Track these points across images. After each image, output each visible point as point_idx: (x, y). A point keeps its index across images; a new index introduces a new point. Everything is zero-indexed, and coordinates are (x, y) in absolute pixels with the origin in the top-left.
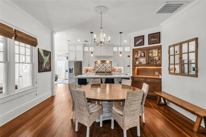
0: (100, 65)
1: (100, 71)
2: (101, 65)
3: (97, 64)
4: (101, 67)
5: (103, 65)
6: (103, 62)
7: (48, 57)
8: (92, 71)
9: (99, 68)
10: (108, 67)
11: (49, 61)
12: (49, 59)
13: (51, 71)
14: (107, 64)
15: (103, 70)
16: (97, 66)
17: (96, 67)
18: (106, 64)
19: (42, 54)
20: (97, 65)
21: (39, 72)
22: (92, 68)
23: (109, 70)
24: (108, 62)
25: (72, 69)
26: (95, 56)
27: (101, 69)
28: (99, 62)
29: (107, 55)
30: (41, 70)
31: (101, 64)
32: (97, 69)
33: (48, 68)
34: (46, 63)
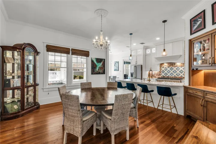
0: (167, 69)
1: (167, 76)
2: (169, 69)
3: (163, 67)
4: (169, 72)
5: (171, 69)
6: (172, 64)
7: (102, 63)
8: (157, 76)
9: (166, 73)
10: (180, 72)
11: (102, 66)
12: (102, 65)
13: (104, 74)
14: (178, 68)
15: (172, 75)
16: (163, 71)
17: (161, 71)
18: (176, 67)
19: (95, 62)
20: (163, 69)
21: (92, 74)
22: (156, 72)
23: (182, 76)
24: (178, 64)
25: (133, 73)
26: (156, 58)
27: (169, 74)
28: (166, 65)
29: (173, 55)
30: (94, 73)
31: (169, 67)
32: (163, 74)
33: (101, 71)
34: (99, 67)
